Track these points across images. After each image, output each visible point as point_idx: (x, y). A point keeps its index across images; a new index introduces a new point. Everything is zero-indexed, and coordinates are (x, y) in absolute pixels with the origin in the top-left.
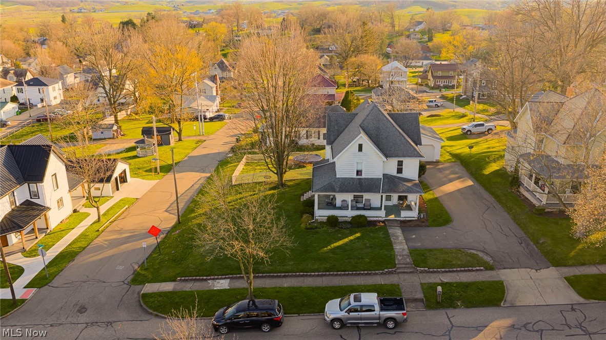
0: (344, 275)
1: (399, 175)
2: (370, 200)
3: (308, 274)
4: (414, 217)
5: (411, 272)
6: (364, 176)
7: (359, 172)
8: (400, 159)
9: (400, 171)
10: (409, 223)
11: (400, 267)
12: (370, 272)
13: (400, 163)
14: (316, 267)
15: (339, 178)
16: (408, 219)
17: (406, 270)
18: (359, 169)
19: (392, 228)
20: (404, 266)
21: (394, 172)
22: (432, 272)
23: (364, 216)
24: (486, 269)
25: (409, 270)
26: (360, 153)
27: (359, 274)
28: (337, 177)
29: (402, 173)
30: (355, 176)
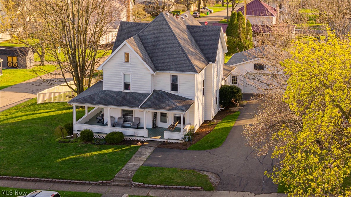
0: (58, 182)
1: (174, 93)
2: (139, 118)
3: (25, 178)
4: (179, 140)
5: (125, 186)
6: (132, 90)
7: (127, 86)
8: (175, 73)
9: (175, 87)
10: (168, 145)
11: (116, 180)
12: (84, 182)
13: (175, 79)
14: (36, 173)
15: (105, 91)
16: (171, 141)
17: (121, 184)
18: (127, 81)
19: (144, 148)
20: (121, 179)
21: (167, 88)
22: (146, 187)
23: (121, 133)
24: (204, 189)
25: (124, 184)
26: (127, 63)
27: (73, 183)
28: (104, 89)
29: (177, 90)
30: (122, 89)
